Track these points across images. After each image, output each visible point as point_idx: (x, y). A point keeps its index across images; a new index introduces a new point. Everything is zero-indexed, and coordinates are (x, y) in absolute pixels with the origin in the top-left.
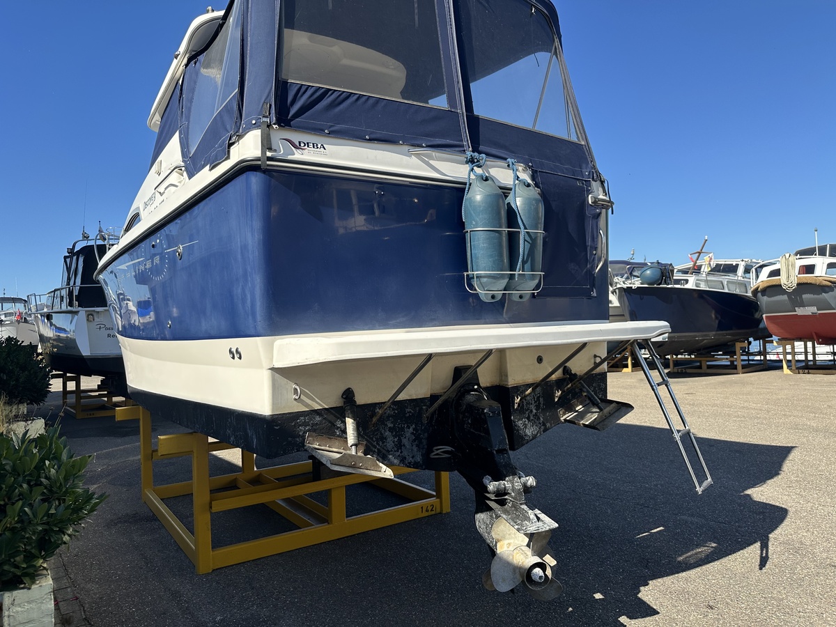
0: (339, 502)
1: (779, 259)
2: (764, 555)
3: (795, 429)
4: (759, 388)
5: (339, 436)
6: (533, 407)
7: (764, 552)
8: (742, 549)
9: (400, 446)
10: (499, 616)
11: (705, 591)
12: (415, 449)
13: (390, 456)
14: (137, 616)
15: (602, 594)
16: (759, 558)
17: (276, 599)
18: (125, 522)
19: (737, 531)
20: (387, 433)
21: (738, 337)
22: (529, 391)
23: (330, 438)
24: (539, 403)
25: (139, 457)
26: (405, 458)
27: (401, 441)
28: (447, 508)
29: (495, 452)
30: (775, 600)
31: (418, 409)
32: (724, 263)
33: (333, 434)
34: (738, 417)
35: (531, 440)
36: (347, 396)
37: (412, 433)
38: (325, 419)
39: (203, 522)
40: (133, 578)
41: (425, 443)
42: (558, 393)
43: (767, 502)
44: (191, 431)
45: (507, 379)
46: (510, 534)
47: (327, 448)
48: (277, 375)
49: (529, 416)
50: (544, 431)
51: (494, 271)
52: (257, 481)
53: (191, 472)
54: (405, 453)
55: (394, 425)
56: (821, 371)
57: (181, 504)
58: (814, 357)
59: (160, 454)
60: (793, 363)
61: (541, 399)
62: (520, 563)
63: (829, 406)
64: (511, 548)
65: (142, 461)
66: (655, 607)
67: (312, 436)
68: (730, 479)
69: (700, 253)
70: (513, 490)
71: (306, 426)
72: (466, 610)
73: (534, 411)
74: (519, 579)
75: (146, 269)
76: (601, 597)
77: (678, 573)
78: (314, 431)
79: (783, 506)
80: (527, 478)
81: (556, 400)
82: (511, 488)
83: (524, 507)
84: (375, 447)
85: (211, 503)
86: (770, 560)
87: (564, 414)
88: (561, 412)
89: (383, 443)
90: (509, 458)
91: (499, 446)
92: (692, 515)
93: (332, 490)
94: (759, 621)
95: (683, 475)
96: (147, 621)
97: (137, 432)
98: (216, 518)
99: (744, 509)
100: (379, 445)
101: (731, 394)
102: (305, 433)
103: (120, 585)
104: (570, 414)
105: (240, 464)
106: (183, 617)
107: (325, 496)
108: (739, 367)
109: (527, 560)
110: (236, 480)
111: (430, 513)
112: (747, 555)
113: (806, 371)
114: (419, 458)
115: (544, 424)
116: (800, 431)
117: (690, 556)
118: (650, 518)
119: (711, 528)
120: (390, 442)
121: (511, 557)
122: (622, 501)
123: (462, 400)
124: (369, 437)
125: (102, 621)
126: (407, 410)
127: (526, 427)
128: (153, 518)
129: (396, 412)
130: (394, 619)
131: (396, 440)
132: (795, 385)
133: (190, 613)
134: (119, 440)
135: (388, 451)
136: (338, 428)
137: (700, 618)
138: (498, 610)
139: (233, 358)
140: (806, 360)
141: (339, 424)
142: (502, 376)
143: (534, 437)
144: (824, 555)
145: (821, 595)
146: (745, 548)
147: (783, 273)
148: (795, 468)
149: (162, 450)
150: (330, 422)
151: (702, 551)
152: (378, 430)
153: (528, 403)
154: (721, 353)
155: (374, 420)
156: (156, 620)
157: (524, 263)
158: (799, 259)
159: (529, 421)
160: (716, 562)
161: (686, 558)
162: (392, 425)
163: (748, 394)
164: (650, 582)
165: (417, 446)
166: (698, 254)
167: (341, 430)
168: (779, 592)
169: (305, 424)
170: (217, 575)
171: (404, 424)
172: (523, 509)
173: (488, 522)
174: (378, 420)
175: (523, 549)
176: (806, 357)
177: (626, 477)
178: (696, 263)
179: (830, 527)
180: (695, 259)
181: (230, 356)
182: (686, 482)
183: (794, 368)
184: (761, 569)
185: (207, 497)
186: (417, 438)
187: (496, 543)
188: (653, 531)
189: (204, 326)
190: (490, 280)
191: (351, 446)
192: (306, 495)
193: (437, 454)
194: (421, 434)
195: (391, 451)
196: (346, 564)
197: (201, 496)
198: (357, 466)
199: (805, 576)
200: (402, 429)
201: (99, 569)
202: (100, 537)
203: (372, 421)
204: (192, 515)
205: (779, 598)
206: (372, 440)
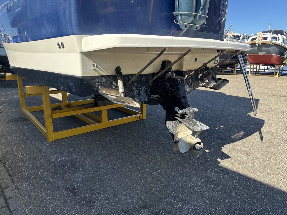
0: (105, 115)
1: (257, 34)
2: (261, 136)
3: (258, 93)
4: (242, 79)
5: (114, 88)
6: (190, 80)
7: (261, 135)
8: (253, 134)
9: (139, 94)
10: (172, 158)
11: (245, 149)
12: (145, 95)
13: (135, 98)
14: (24, 159)
15: (208, 150)
16: (260, 137)
17: (82, 152)
18: (15, 121)
19: (249, 127)
20: (134, 88)
21: (237, 62)
22: (192, 73)
23: (110, 89)
24: (193, 79)
25: (19, 96)
26: (141, 99)
27: (140, 92)
28: (144, 118)
29: (181, 98)
30: (270, 153)
31: (147, 78)
32: (236, 35)
33: (111, 87)
34: (238, 88)
35: (188, 93)
36: (118, 70)
37: (144, 89)
38: (107, 80)
39: (49, 122)
40: (21, 143)
41: (149, 93)
42: (201, 75)
43: (256, 117)
44: (41, 85)
45: (183, 68)
46: (184, 130)
47: (109, 94)
48: (84, 57)
49: (189, 83)
50: (193, 90)
51: (189, 12)
52: (69, 106)
53: (42, 102)
54: (141, 97)
55: (137, 85)
56: (261, 75)
57: (39, 114)
58: (259, 70)
59: (27, 94)
60: (253, 72)
61: (194, 77)
62: (190, 142)
63: (267, 86)
64: (185, 136)
65: (20, 97)
66: (229, 155)
67: (102, 88)
68: (242, 109)
69: (228, 30)
70: (189, 113)
71: (99, 83)
72: (159, 156)
73: (191, 82)
74: (189, 148)
75: (11, 6)
76: (208, 151)
77: (233, 142)
78: (103, 85)
79: (262, 119)
80: (195, 108)
81: (199, 78)
82: (188, 112)
83: (194, 120)
84: (129, 94)
85: (52, 115)
86: (264, 138)
87: (201, 83)
88: (200, 83)
89: (133, 92)
90: (187, 100)
91: (183, 95)
92: (232, 121)
93: (102, 111)
94: (267, 161)
95: (225, 108)
96: (28, 161)
97: (17, 86)
98: (54, 120)
99: (249, 120)
100: (131, 93)
101: (234, 81)
102: (98, 86)
103: (15, 146)
104: (203, 83)
105: (61, 100)
106: (44, 160)
107: (99, 113)
108: (235, 72)
109: (194, 141)
110: (60, 105)
111: (139, 119)
112: (255, 136)
113: (256, 75)
114: (146, 100)
115: (193, 87)
116: (260, 94)
117: (236, 136)
118: (218, 122)
119: (240, 126)
120: (135, 92)
121: (186, 139)
122: (206, 116)
123: (165, 76)
124: (127, 89)
125: (8, 162)
126: (143, 79)
127: (187, 88)
128: (27, 119)
129: (138, 79)
130: (132, 159)
131: (138, 91)
132: (253, 79)
133: (47, 158)
134: (10, 89)
135: (134, 96)
136: (113, 85)
137: (246, 159)
138: (171, 156)
139: (60, 48)
140: (256, 71)
141: (114, 83)
142: (180, 66)
143: (189, 92)
144: (281, 136)
145: (285, 151)
146: (254, 133)
147: (257, 39)
148: (262, 106)
149: (28, 92)
150: (110, 82)
151: (240, 135)
152: (130, 87)
153: (189, 79)
154: (229, 67)
155: (130, 82)
156: (32, 161)
157: (202, 10)
158: (264, 34)
159: (188, 86)
160: (245, 139)
161: (235, 137)
162: (136, 85)
163: (239, 81)
164: (225, 146)
165: (146, 94)
166: (228, 31)
167: (115, 86)
168: (271, 150)
169: (98, 82)
170: (57, 142)
171: (141, 85)
172: (194, 121)
173: (173, 125)
174: (131, 83)
175: (191, 136)
176: (256, 70)
177: (206, 108)
178: (227, 34)
179: (280, 127)
180: (226, 33)
181: (58, 47)
182: (227, 110)
183: (252, 73)
184: (262, 141)
185: (50, 112)
186: (146, 91)
187: (177, 133)
188: (220, 127)
189: (44, 32)
190: (186, 17)
191: (121, 93)
192: (91, 112)
193: (152, 98)
194: (148, 90)
195: (136, 96)
196: (109, 138)
197: (47, 112)
198: (124, 102)
199: (277, 144)
200: (140, 87)
201: (5, 140)
202: (5, 126)
203: (129, 82)
204: (44, 118)
205: (271, 152)
206: (128, 91)
